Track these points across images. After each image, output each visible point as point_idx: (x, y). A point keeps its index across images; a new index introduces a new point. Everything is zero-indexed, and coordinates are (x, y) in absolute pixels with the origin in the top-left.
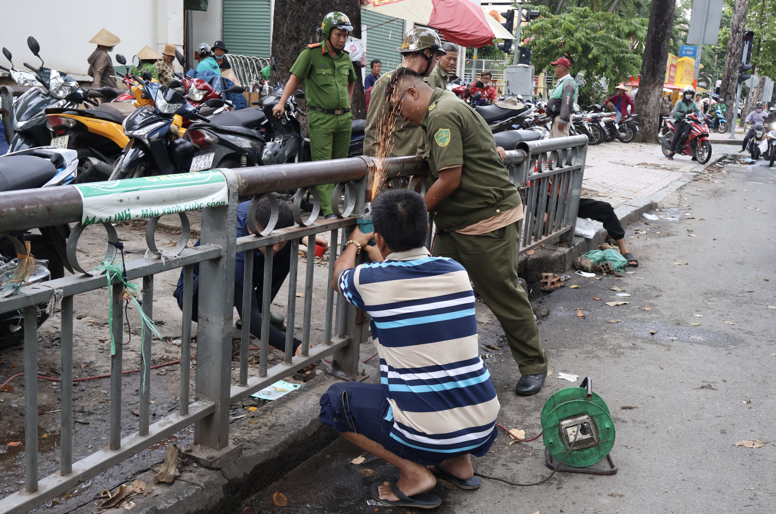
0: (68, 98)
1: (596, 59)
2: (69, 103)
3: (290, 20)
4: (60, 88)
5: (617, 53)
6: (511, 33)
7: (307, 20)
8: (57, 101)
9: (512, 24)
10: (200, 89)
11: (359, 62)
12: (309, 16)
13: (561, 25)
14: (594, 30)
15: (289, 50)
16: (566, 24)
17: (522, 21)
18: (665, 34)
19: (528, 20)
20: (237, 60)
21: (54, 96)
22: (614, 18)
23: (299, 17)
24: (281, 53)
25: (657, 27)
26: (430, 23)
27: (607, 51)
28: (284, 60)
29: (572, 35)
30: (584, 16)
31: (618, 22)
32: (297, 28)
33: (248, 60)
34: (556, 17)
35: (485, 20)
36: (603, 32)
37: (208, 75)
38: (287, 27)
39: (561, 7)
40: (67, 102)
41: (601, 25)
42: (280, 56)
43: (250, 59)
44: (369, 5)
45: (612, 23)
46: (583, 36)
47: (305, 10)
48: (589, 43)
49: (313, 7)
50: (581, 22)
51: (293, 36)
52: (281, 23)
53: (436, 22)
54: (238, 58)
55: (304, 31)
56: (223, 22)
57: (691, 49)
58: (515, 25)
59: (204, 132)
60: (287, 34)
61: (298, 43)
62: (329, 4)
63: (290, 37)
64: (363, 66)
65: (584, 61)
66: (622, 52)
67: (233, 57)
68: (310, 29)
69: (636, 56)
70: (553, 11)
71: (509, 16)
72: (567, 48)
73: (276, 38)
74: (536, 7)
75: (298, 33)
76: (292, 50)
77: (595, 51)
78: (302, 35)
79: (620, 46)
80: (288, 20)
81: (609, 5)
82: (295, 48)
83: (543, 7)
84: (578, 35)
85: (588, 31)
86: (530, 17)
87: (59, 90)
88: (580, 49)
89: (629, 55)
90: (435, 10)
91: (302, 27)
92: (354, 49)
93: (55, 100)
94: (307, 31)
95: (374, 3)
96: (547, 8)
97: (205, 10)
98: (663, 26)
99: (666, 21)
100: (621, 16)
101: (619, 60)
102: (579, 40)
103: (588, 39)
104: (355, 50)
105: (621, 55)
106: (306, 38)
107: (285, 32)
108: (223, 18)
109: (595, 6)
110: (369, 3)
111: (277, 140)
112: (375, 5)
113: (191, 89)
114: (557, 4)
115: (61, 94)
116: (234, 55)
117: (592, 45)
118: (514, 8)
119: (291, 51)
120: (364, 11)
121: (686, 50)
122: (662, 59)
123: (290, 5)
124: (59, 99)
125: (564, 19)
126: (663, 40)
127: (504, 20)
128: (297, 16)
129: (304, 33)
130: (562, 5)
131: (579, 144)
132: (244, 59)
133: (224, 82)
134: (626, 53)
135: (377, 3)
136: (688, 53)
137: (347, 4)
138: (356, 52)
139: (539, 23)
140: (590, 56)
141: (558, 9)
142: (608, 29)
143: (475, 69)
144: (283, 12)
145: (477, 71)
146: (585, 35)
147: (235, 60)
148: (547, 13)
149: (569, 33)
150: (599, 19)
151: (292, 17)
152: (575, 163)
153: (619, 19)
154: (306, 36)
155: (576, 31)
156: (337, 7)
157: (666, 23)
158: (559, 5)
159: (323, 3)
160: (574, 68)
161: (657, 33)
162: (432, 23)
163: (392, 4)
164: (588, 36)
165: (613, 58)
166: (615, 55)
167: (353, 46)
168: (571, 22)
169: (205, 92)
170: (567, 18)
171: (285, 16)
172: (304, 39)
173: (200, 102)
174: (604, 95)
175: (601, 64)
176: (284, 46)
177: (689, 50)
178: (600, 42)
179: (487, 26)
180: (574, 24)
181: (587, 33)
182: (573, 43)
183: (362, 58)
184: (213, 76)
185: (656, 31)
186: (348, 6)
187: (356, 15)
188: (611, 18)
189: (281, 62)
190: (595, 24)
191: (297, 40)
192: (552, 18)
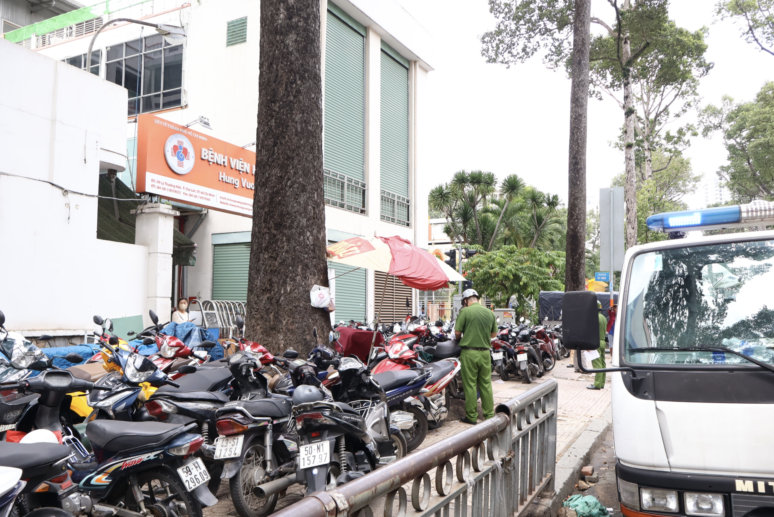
0: (30, 368)
1: (526, 285)
2: (31, 372)
3: (263, 273)
4: (23, 358)
5: (541, 279)
6: (455, 269)
7: (279, 273)
8: (18, 372)
9: (455, 261)
10: (173, 346)
11: (327, 308)
12: (280, 270)
13: (494, 260)
14: (521, 262)
15: (262, 300)
16: (498, 259)
17: (462, 258)
18: (580, 264)
19: (467, 257)
20: (222, 304)
21: (15, 366)
22: (535, 252)
23: (271, 271)
24: (256, 303)
25: (573, 259)
26: (390, 271)
27: (533, 278)
28: (258, 309)
29: (504, 267)
30: (512, 252)
31: (539, 255)
32: (269, 280)
33: (231, 304)
34: (489, 254)
35: (439, 265)
36: (528, 264)
37: (187, 327)
38: (260, 280)
39: (491, 245)
40: (29, 372)
41: (525, 257)
42: (255, 306)
43: (233, 304)
44: (334, 257)
45: (534, 256)
46: (513, 267)
47: (277, 265)
48: (518, 273)
49: (284, 262)
50: (509, 256)
51: (266, 288)
52: (256, 276)
53: (395, 270)
54: (223, 303)
55: (276, 283)
56: (213, 271)
57: (604, 275)
58: (457, 261)
59: (161, 403)
60: (261, 286)
61: (271, 293)
62: (298, 258)
63: (264, 288)
64: (331, 311)
65: (516, 286)
66: (545, 279)
67: (218, 302)
68: (281, 281)
69: (556, 281)
70: (486, 248)
71: (452, 254)
72: (501, 277)
73: (250, 290)
74: (472, 246)
75: (270, 285)
76: (266, 300)
77: (524, 279)
78: (274, 286)
79: (542, 273)
80: (261, 273)
81: (530, 242)
82: (268, 298)
83: (477, 246)
84: (509, 267)
85: (516, 263)
86: (469, 255)
87: (22, 359)
88: (511, 277)
89: (551, 281)
90: (394, 260)
91: (275, 279)
92: (322, 296)
93: (16, 370)
94: (279, 283)
95: (339, 255)
96: (480, 246)
97: (193, 265)
98: (578, 258)
99: (579, 254)
100: (540, 250)
101: (543, 285)
102: (510, 271)
103: (517, 270)
104: (323, 298)
105: (545, 281)
106: (278, 289)
107: (258, 284)
108: (214, 268)
109: (518, 243)
110: (334, 255)
111: (244, 398)
112: (340, 258)
113: (163, 346)
114: (488, 243)
115: (23, 364)
116: (219, 301)
117: (521, 275)
118: (454, 248)
119: (264, 301)
120: (330, 263)
121: (600, 276)
122: (581, 284)
123: (263, 261)
124: (21, 369)
125: (496, 255)
126: (579, 269)
127: (448, 258)
128: (269, 270)
129: (276, 285)
130: (492, 243)
131: (551, 390)
132: (228, 303)
133: (202, 333)
134: (549, 279)
135: (341, 256)
136: (602, 278)
137: (314, 258)
138: (324, 299)
139: (476, 259)
140: (521, 283)
141: (489, 247)
142: (532, 261)
143: (427, 297)
144: (257, 267)
145: (429, 298)
146: (515, 267)
147: (221, 306)
148: (481, 250)
149: (502, 265)
150: (523, 254)
151: (265, 271)
152: (549, 410)
153: (540, 253)
154: (278, 287)
155: (506, 264)
156: (306, 260)
157: (580, 255)
158: (490, 244)
159: (292, 258)
160: (507, 293)
161: (574, 263)
162: (392, 271)
163: (354, 256)
164: (517, 267)
165: (539, 284)
166: (540, 281)
167: (321, 294)
168: (501, 257)
169: (177, 349)
170: (498, 254)
171: (258, 271)
172: (276, 289)
173: (172, 358)
174: (534, 313)
175: (530, 289)
176: (258, 297)
177: (603, 276)
178: (527, 272)
179: (440, 271)
180: (503, 258)
181: (515, 265)
182: (505, 273)
183: (329, 304)
184: (192, 328)
185: (572, 261)
186: (315, 260)
187: (323, 266)
188: (533, 253)
189: (256, 311)
190: (521, 258)
191: (269, 291)
192: (485, 254)
